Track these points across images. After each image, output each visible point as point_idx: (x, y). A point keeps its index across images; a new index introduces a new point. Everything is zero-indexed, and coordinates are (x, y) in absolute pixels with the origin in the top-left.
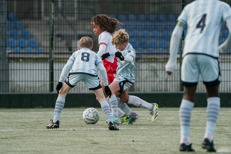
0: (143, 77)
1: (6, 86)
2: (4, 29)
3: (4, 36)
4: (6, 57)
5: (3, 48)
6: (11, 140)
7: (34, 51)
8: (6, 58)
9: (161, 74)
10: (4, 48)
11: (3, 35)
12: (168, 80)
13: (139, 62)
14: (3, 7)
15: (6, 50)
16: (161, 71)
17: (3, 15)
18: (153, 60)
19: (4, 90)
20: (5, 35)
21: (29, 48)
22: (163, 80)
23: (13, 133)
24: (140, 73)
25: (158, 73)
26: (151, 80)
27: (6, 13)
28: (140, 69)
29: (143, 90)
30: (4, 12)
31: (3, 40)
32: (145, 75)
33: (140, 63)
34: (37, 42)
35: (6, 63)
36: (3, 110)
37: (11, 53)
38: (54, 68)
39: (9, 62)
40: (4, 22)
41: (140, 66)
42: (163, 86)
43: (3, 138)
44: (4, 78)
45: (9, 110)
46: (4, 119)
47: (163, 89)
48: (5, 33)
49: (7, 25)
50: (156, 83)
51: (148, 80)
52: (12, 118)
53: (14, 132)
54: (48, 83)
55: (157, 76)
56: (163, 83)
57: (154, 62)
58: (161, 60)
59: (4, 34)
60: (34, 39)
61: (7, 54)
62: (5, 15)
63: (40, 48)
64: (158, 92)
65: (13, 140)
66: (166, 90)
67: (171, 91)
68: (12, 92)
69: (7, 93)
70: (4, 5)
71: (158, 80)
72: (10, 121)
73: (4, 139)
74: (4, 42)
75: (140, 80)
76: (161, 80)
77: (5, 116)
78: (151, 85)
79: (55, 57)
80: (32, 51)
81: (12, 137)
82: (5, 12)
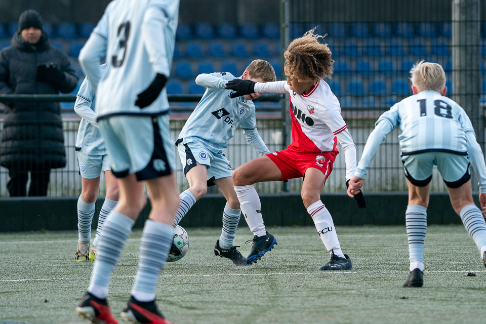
2: (474, 57)
3: (474, 73)
4: (480, 117)
5: (472, 98)
8: (478, 119)
10: (474, 96)
11: (472, 70)
14: (474, 12)
15: (478, 102)
17: (472, 27)
20: (478, 70)
27: (479, 24)
30: (474, 21)
31: (472, 81)
35: (480, 129)
40: (474, 43)
43: (473, 289)
48: (477, 65)
49: (480, 49)
59: (474, 67)
61: (481, 110)
62: (477, 28)
73: (476, 291)
74: (474, 85)
82: (477, 21)
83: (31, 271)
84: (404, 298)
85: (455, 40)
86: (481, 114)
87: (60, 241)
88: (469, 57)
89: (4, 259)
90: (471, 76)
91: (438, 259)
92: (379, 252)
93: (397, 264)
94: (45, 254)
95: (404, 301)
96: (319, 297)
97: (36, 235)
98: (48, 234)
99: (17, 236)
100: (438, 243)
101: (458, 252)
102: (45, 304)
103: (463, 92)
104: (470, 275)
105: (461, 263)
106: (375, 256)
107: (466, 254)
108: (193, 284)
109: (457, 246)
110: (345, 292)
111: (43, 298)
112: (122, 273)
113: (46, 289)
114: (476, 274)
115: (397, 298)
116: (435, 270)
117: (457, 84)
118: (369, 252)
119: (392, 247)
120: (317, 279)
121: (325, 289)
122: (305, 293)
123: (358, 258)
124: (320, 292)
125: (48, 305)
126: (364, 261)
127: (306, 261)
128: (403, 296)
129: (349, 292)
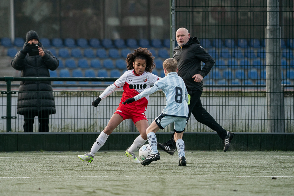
1: (281, 125)
2: (278, 58)
3: (278, 67)
4: (281, 92)
5: (277, 81)
6: (284, 188)
11: (276, 66)
15: (280, 83)
17: (276, 42)
19: (279, 130)
20: (280, 66)
23: (287, 180)
27: (281, 40)
30: (278, 39)
35: (281, 98)
36: (279, 152)
37: (286, 86)
39: (284, 97)
40: (278, 51)
43: (274, 186)
44: (279, 115)
45: (285, 153)
46: (278, 163)
48: (280, 63)
49: (281, 54)
52: (287, 163)
53: (289, 179)
59: (278, 64)
61: (282, 88)
65: (287, 188)
69: (283, 133)
70: (278, 31)
72: (285, 166)
73: (276, 187)
74: (278, 74)
77: (280, 160)
81: (285, 185)
83: (33, 172)
84: (235, 190)
85: (267, 49)
86: (282, 90)
87: (50, 157)
88: (275, 58)
89: (20, 166)
90: (276, 68)
91: (256, 169)
92: (224, 165)
93: (233, 172)
94: (42, 164)
95: (235, 192)
96: (188, 189)
97: (38, 153)
98: (44, 153)
99: (28, 153)
100: (257, 161)
101: (268, 166)
102: (39, 190)
103: (272, 77)
104: (273, 178)
105: (269, 172)
106: (221, 168)
107: (272, 167)
108: (120, 181)
109: (268, 163)
110: (203, 187)
111: (38, 187)
112: (82, 174)
113: (40, 182)
114: (277, 178)
115: (231, 190)
116: (254, 176)
117: (269, 73)
118: (218, 165)
119: (232, 162)
120: (188, 179)
121: (192, 185)
122: (180, 187)
123: (212, 168)
124: (189, 186)
125: (40, 191)
126: (215, 170)
127: (183, 169)
128: (234, 189)
129: (205, 186)
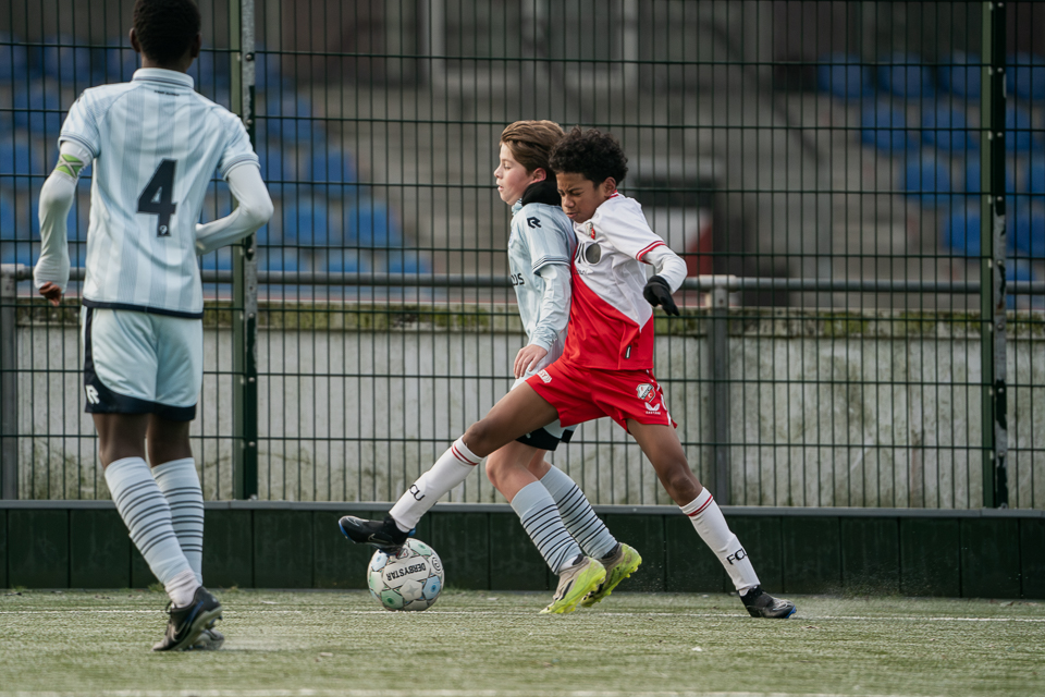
0: (782, 423)
7: (380, 273)
9: (885, 406)
12: (930, 440)
13: (758, 338)
16: (885, 390)
18: (839, 326)
21: (351, 256)
22: (900, 440)
24: (766, 399)
25: (870, 402)
26: (826, 439)
28: (766, 374)
29: (782, 497)
32: (795, 411)
33: (765, 344)
34: (395, 219)
38: (261, 368)
41: (766, 360)
42: (901, 475)
47: (901, 493)
50: (857, 455)
51: (811, 439)
54: (227, 446)
55: (863, 420)
56: (900, 455)
57: (846, 337)
58: (885, 327)
60: (379, 205)
63: (411, 256)
64: (872, 509)
66: (917, 496)
67: (946, 505)
68: (32, 496)
71: (869, 441)
75: (767, 439)
76: (885, 440)
78: (826, 468)
79: (262, 299)
80: (366, 273)
